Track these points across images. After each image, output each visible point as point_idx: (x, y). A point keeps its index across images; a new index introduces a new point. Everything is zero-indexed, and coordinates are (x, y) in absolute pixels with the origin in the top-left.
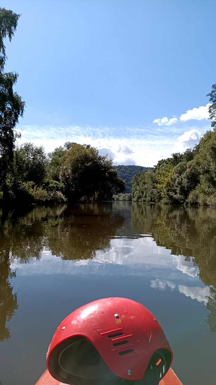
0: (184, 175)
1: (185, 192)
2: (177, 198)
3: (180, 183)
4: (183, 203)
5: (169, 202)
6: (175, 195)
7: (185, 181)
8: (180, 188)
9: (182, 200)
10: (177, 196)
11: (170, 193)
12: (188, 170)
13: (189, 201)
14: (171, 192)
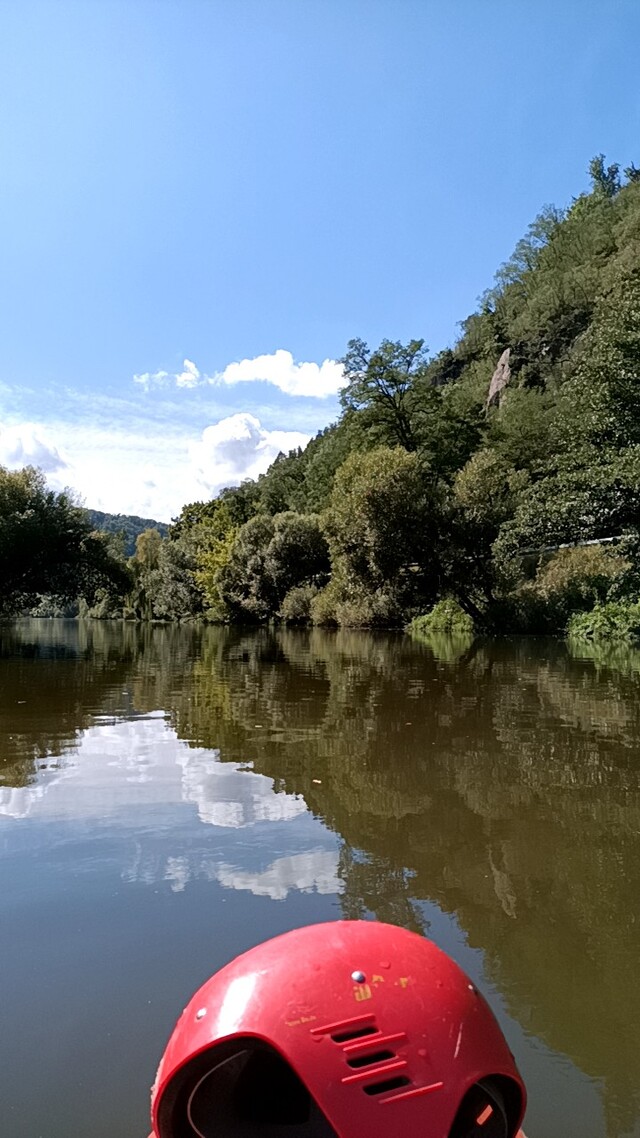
0: (268, 550)
1: (273, 593)
2: (253, 608)
3: (259, 570)
4: (266, 621)
5: (225, 618)
6: (247, 601)
7: (271, 564)
8: (261, 581)
9: (264, 612)
10: (251, 603)
11: (232, 594)
12: (278, 537)
13: (286, 616)
14: (234, 591)
